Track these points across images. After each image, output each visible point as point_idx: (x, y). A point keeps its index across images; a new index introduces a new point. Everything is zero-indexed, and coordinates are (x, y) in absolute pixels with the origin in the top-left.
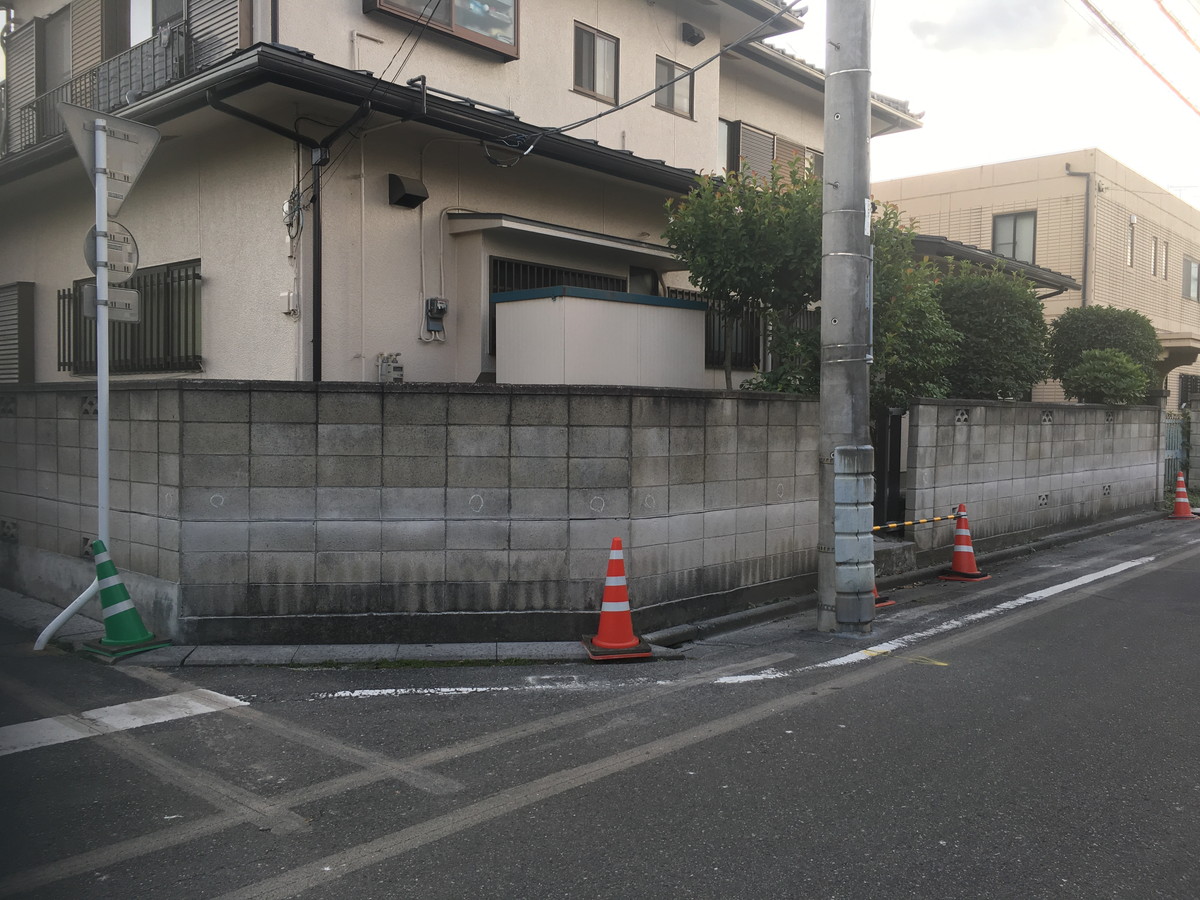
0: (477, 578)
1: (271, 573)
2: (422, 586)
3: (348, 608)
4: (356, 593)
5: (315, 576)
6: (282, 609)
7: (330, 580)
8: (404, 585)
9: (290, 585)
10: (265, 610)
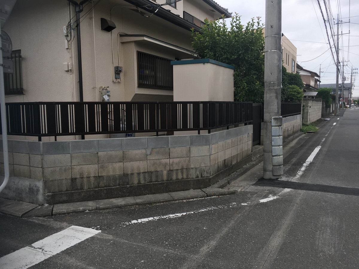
0: (159, 169)
1: (81, 174)
2: (139, 174)
3: (111, 185)
4: (114, 178)
5: (98, 173)
6: (86, 187)
7: (104, 174)
8: (132, 174)
9: (89, 177)
10: (79, 188)
